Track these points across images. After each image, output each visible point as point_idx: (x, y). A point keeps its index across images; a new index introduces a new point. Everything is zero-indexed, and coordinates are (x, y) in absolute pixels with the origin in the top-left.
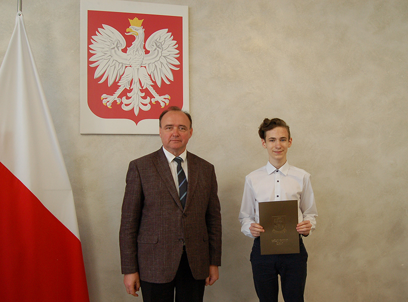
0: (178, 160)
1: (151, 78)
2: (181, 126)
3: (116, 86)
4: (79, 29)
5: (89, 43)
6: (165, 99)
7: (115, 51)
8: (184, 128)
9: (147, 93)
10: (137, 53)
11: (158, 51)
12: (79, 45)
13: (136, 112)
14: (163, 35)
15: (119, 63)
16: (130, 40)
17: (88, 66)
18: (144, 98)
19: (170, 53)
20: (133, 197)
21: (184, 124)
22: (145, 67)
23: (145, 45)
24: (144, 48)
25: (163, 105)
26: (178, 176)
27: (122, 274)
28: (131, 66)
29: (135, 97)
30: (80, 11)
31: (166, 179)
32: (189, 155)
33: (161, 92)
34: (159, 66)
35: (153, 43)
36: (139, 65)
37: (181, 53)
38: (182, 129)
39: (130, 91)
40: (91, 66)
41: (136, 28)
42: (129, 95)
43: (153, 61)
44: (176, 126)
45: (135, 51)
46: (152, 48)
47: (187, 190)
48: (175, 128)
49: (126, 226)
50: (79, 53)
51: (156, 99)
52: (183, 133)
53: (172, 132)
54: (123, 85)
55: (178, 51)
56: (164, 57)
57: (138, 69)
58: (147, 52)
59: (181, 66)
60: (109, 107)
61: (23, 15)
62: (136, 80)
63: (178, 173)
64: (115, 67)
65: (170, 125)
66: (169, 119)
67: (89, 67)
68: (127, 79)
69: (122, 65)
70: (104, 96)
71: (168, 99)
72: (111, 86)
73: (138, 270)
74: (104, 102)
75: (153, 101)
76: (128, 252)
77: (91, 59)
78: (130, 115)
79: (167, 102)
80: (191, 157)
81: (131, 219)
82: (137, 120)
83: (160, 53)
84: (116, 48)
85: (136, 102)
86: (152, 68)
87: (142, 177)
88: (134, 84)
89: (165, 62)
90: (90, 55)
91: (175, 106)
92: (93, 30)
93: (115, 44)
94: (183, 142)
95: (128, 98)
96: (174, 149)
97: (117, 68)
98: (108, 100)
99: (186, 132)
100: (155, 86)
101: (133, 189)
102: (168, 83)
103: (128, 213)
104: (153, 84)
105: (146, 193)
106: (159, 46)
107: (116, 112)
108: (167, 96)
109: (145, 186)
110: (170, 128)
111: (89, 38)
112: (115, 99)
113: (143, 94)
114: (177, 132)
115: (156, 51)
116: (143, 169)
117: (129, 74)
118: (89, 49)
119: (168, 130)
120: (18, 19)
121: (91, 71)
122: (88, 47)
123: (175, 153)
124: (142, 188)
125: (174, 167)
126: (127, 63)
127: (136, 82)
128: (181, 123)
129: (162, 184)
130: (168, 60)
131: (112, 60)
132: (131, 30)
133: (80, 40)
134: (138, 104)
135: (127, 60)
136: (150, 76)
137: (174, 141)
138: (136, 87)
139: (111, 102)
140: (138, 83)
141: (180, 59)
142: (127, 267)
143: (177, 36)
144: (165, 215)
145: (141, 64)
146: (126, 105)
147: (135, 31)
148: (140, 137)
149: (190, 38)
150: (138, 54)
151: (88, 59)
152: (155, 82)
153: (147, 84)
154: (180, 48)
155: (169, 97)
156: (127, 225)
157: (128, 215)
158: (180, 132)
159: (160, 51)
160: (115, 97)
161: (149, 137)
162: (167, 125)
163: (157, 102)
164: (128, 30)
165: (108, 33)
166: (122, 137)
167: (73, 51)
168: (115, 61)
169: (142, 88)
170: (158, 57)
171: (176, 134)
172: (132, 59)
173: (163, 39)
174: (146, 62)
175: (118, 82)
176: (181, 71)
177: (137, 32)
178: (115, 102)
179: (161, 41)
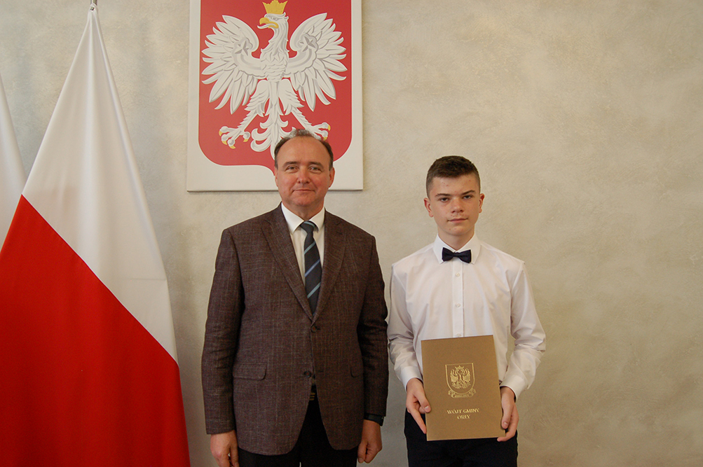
0: (309, 228)
1: (298, 96)
2: (313, 163)
3: (242, 112)
5: (203, 46)
6: (321, 129)
7: (242, 56)
8: (319, 167)
9: (291, 122)
10: (276, 56)
11: (310, 50)
12: (189, 51)
14: (318, 24)
15: (248, 75)
16: (265, 36)
17: (200, 82)
18: (287, 129)
19: (330, 52)
20: (224, 293)
21: (317, 161)
22: (289, 79)
23: (288, 43)
24: (288, 47)
26: (305, 255)
27: (208, 433)
28: (266, 79)
29: (272, 130)
32: (329, 218)
33: (314, 118)
34: (311, 76)
35: (302, 38)
36: (279, 77)
37: (348, 52)
38: (315, 169)
39: (265, 119)
40: (206, 82)
41: (276, 17)
42: (262, 125)
43: (302, 68)
44: (304, 164)
45: (273, 53)
46: (301, 47)
47: (320, 281)
48: (302, 168)
49: (212, 346)
50: (188, 63)
52: (316, 177)
54: (254, 110)
55: (343, 49)
56: (321, 60)
57: (278, 83)
58: (292, 54)
59: (348, 74)
60: (232, 146)
61: (97, 10)
62: (274, 101)
63: (305, 250)
64: (241, 82)
65: (292, 163)
67: (201, 84)
68: (260, 100)
69: (253, 78)
70: (224, 129)
71: (327, 130)
72: (234, 113)
73: (233, 426)
74: (224, 139)
76: (217, 393)
77: (205, 72)
78: (262, 159)
79: (325, 135)
80: (333, 222)
81: (221, 333)
83: (314, 54)
84: (243, 52)
85: (274, 137)
86: (300, 79)
87: (240, 258)
88: (271, 107)
89: (321, 69)
90: (203, 65)
92: (208, 26)
93: (242, 45)
94: (317, 193)
95: (261, 131)
96: (299, 205)
97: (244, 84)
98: (229, 136)
100: (305, 109)
101: (224, 279)
102: (326, 103)
103: (217, 322)
104: (301, 106)
105: (246, 286)
106: (311, 42)
107: (242, 155)
108: (325, 125)
109: (246, 274)
110: (292, 168)
111: (203, 38)
112: (241, 134)
113: (286, 124)
114: (306, 174)
115: (308, 51)
116: (243, 243)
117: (264, 91)
118: (202, 55)
119: (289, 171)
120: (89, 15)
121: (205, 90)
122: (201, 52)
123: (302, 215)
124: (241, 278)
125: (299, 239)
126: (261, 74)
127: (274, 104)
129: (275, 270)
130: (328, 65)
131: (236, 70)
132: (267, 20)
133: (189, 44)
135: (259, 69)
136: (297, 92)
137: (300, 192)
138: (274, 113)
139: (234, 138)
140: (278, 105)
141: (347, 62)
142: (216, 421)
143: (343, 24)
144: (279, 327)
145: (283, 74)
146: (259, 143)
147: (274, 21)
149: (365, 25)
150: (278, 59)
151: (201, 71)
152: (304, 103)
153: (292, 106)
154: (347, 44)
155: (328, 127)
156: (215, 344)
157: (215, 327)
158: (311, 175)
159: (314, 50)
160: (240, 130)
162: (287, 163)
164: (261, 21)
165: (233, 29)
166: (251, 195)
167: (179, 62)
168: (241, 73)
169: (284, 113)
170: (311, 61)
171: (305, 179)
172: (267, 67)
173: (318, 30)
174: (290, 71)
175: (246, 106)
176: (349, 81)
177: (277, 22)
178: (241, 138)
179: (314, 34)
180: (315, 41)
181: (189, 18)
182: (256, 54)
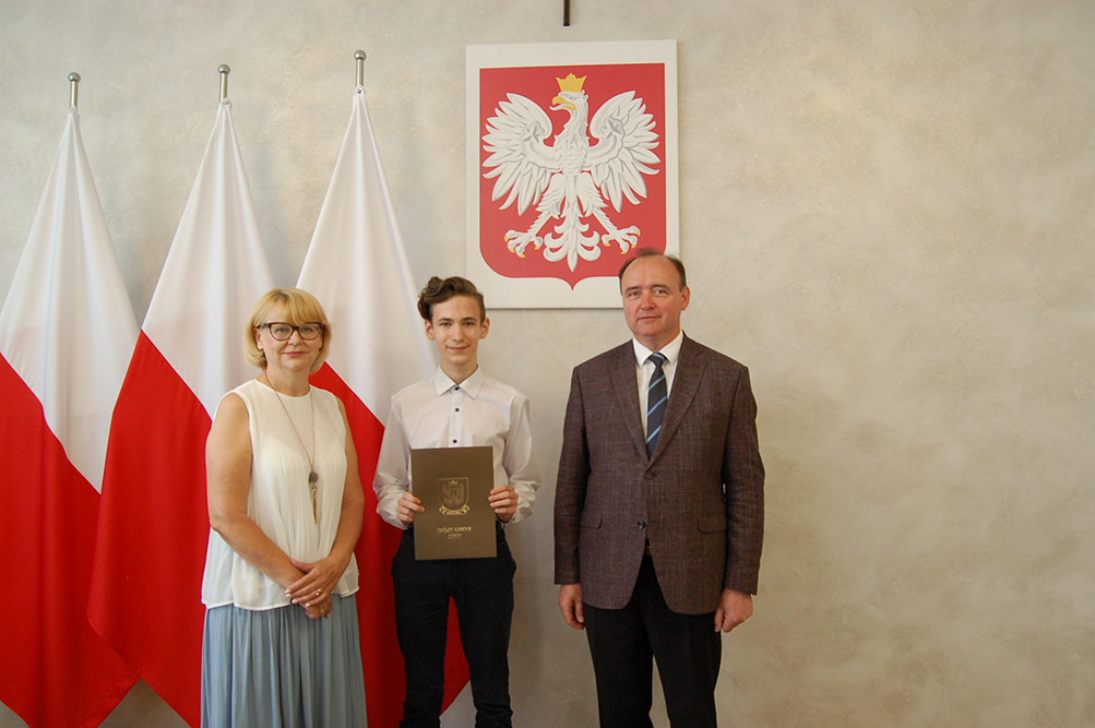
0: (658, 360)
1: (601, 193)
2: (658, 286)
3: (532, 213)
4: (465, 107)
5: (484, 132)
6: (629, 234)
7: (532, 144)
8: (665, 290)
9: (593, 225)
10: (573, 144)
11: (615, 137)
12: (465, 137)
13: (572, 264)
14: (625, 105)
15: (540, 167)
16: (560, 120)
18: (588, 234)
19: (639, 140)
21: (663, 283)
22: (590, 172)
23: (588, 128)
24: (588, 133)
25: (624, 248)
28: (561, 172)
29: (570, 235)
30: (465, 72)
31: (625, 399)
33: (620, 220)
34: (617, 169)
35: (604, 122)
36: (577, 170)
37: (662, 140)
38: (661, 292)
39: (561, 221)
40: (487, 176)
41: (572, 96)
42: (558, 229)
43: (606, 159)
44: (646, 288)
45: (570, 141)
46: (603, 132)
48: (646, 292)
50: (465, 152)
51: (611, 237)
52: (662, 301)
53: (639, 301)
54: (547, 210)
55: (655, 136)
56: (628, 149)
57: (576, 177)
58: (593, 142)
59: (661, 166)
60: (521, 255)
61: (365, 92)
62: (571, 200)
63: (650, 386)
64: (531, 177)
65: (633, 288)
66: (635, 275)
67: (481, 177)
68: (554, 198)
69: (545, 171)
70: (510, 234)
71: (636, 235)
72: (523, 214)
74: (511, 245)
75: (606, 240)
77: (487, 164)
78: (559, 270)
79: (634, 241)
82: (573, 279)
83: (619, 143)
84: (533, 139)
85: (572, 244)
86: (604, 172)
88: (568, 207)
89: (628, 160)
90: (484, 155)
91: (650, 247)
92: (488, 108)
93: (532, 130)
94: (664, 318)
95: (556, 236)
96: (646, 335)
97: (535, 178)
98: (517, 242)
99: (670, 298)
100: (609, 210)
102: (635, 202)
104: (604, 205)
106: (616, 127)
107: (533, 265)
108: (634, 229)
110: (635, 294)
111: (483, 122)
112: (532, 240)
113: (586, 228)
114: (649, 299)
115: (612, 137)
116: (588, 381)
117: (559, 188)
118: (483, 143)
119: (633, 297)
120: (356, 98)
121: (487, 186)
122: (481, 140)
123: (652, 346)
126: (554, 165)
127: (571, 203)
128: (660, 281)
130: (636, 156)
131: (525, 162)
132: (561, 99)
133: (465, 129)
134: (576, 249)
135: (553, 159)
136: (599, 189)
137: (645, 320)
138: (571, 214)
139: (523, 245)
140: (576, 204)
141: (660, 151)
143: (655, 106)
145: (582, 167)
146: (553, 250)
147: (570, 100)
148: (580, 315)
149: (682, 105)
150: (575, 147)
151: (481, 163)
152: (608, 202)
153: (594, 206)
154: (660, 129)
155: (638, 232)
158: (656, 300)
159: (619, 137)
160: (530, 235)
161: (597, 314)
163: (614, 243)
164: (555, 101)
165: (520, 110)
166: (543, 314)
167: (453, 150)
168: (530, 165)
169: (584, 214)
170: (616, 150)
171: (648, 305)
172: (563, 158)
173: (624, 112)
174: (590, 163)
175: (537, 206)
176: (662, 175)
177: (574, 102)
178: (531, 244)
179: (620, 118)
180: (620, 125)
181: (465, 97)
182: (549, 142)
